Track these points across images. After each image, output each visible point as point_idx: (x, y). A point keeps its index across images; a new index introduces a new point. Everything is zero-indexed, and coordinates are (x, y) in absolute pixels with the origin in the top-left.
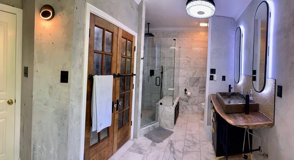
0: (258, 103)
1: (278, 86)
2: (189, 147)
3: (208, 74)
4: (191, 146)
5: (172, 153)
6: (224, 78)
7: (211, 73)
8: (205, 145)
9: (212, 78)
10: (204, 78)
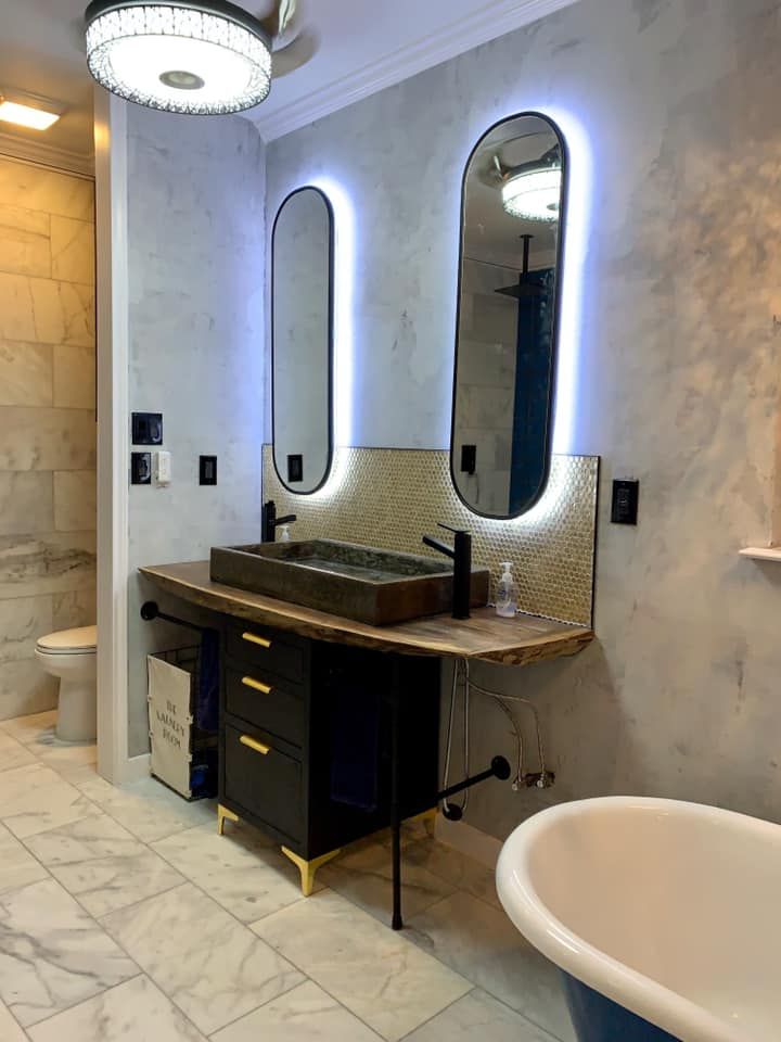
0: (484, 569)
1: (617, 485)
2: (109, 887)
3: (122, 447)
4: (113, 879)
5: (39, 962)
6: (208, 471)
7: (134, 443)
8: (184, 848)
9: (140, 471)
10: (17, 473)
